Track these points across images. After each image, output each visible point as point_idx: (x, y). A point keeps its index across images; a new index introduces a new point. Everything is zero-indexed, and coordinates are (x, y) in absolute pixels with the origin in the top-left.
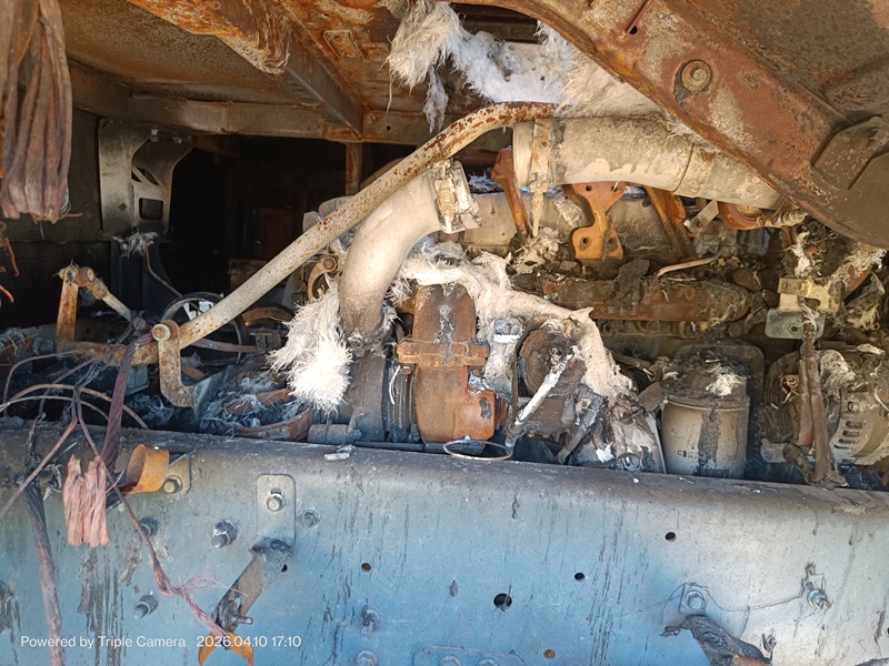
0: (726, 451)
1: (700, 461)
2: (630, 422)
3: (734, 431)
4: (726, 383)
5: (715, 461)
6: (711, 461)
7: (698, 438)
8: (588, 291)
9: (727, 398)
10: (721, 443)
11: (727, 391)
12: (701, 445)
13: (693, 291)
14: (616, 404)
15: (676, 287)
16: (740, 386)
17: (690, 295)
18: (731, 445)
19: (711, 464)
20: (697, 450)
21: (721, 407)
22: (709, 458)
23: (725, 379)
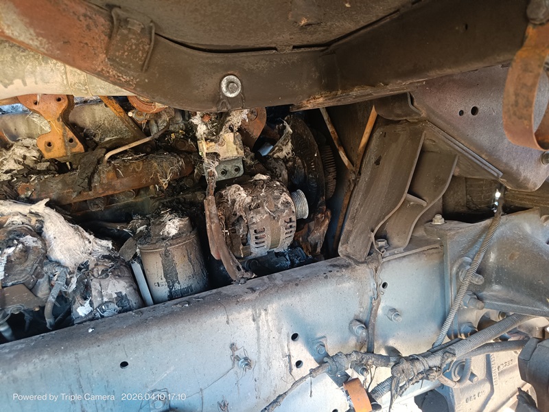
0: (186, 274)
1: (169, 286)
2: (107, 276)
3: (186, 259)
4: (173, 226)
5: (179, 283)
6: (176, 284)
7: (162, 271)
8: (57, 183)
9: (175, 237)
10: (179, 270)
11: (173, 232)
12: (166, 276)
13: (141, 164)
14: (96, 265)
15: (128, 164)
16: (185, 225)
17: (138, 168)
18: (187, 268)
19: (177, 287)
20: (164, 280)
21: (171, 245)
22: (174, 283)
23: (171, 224)
